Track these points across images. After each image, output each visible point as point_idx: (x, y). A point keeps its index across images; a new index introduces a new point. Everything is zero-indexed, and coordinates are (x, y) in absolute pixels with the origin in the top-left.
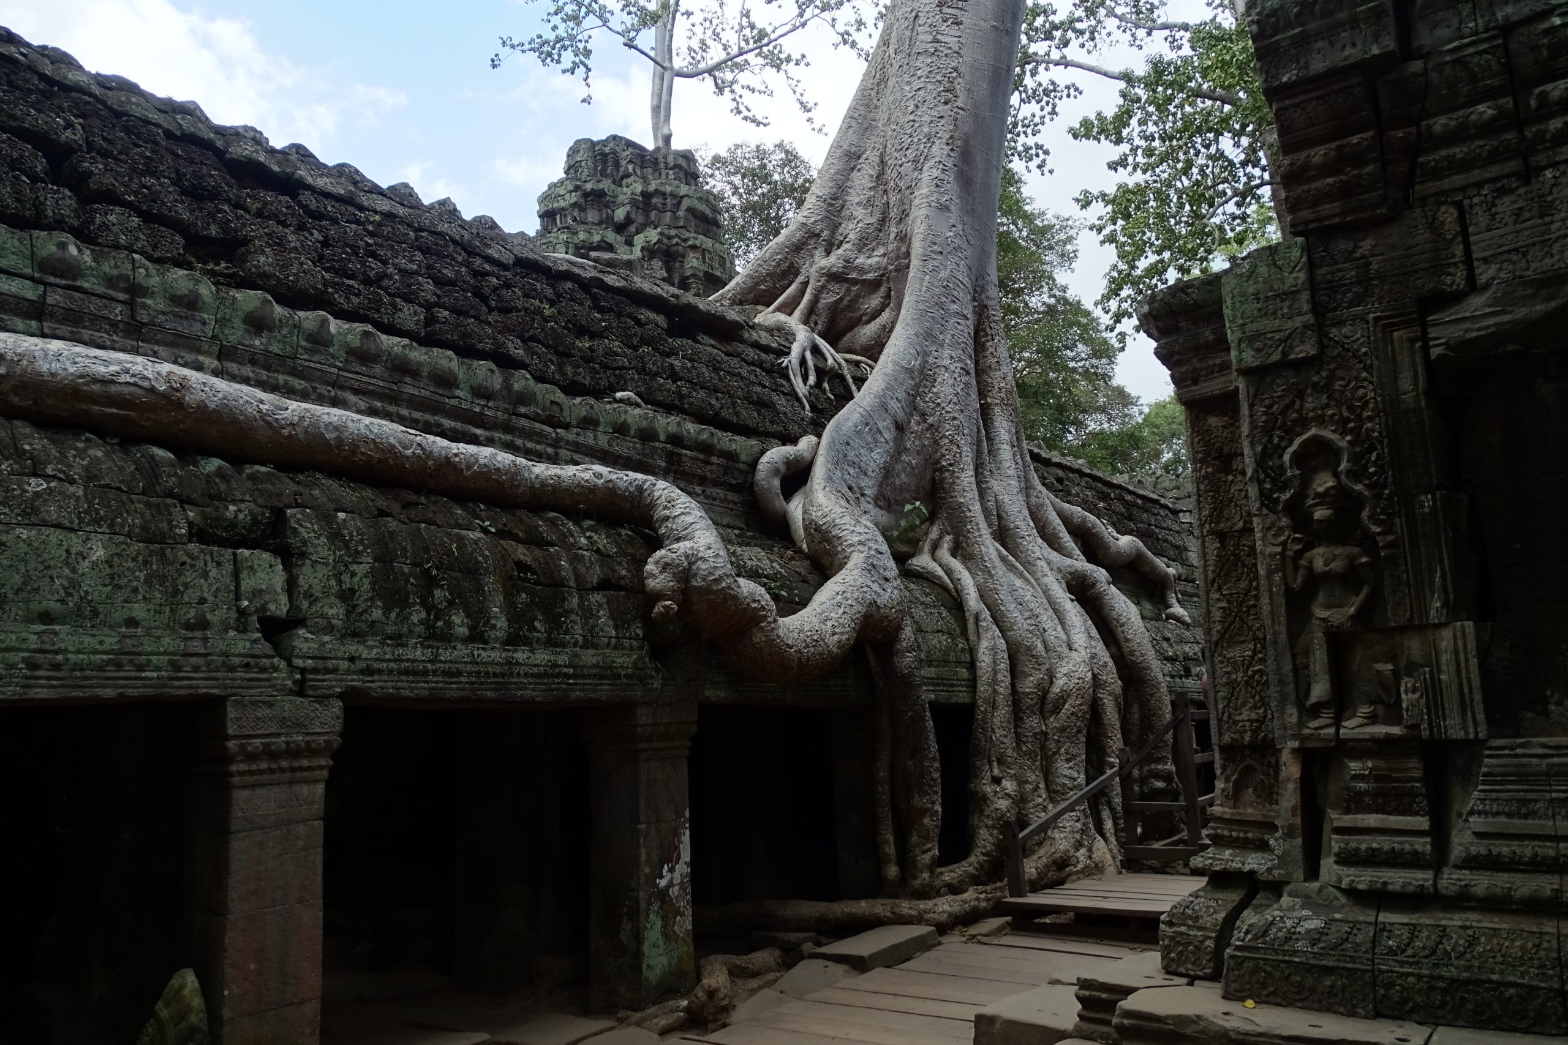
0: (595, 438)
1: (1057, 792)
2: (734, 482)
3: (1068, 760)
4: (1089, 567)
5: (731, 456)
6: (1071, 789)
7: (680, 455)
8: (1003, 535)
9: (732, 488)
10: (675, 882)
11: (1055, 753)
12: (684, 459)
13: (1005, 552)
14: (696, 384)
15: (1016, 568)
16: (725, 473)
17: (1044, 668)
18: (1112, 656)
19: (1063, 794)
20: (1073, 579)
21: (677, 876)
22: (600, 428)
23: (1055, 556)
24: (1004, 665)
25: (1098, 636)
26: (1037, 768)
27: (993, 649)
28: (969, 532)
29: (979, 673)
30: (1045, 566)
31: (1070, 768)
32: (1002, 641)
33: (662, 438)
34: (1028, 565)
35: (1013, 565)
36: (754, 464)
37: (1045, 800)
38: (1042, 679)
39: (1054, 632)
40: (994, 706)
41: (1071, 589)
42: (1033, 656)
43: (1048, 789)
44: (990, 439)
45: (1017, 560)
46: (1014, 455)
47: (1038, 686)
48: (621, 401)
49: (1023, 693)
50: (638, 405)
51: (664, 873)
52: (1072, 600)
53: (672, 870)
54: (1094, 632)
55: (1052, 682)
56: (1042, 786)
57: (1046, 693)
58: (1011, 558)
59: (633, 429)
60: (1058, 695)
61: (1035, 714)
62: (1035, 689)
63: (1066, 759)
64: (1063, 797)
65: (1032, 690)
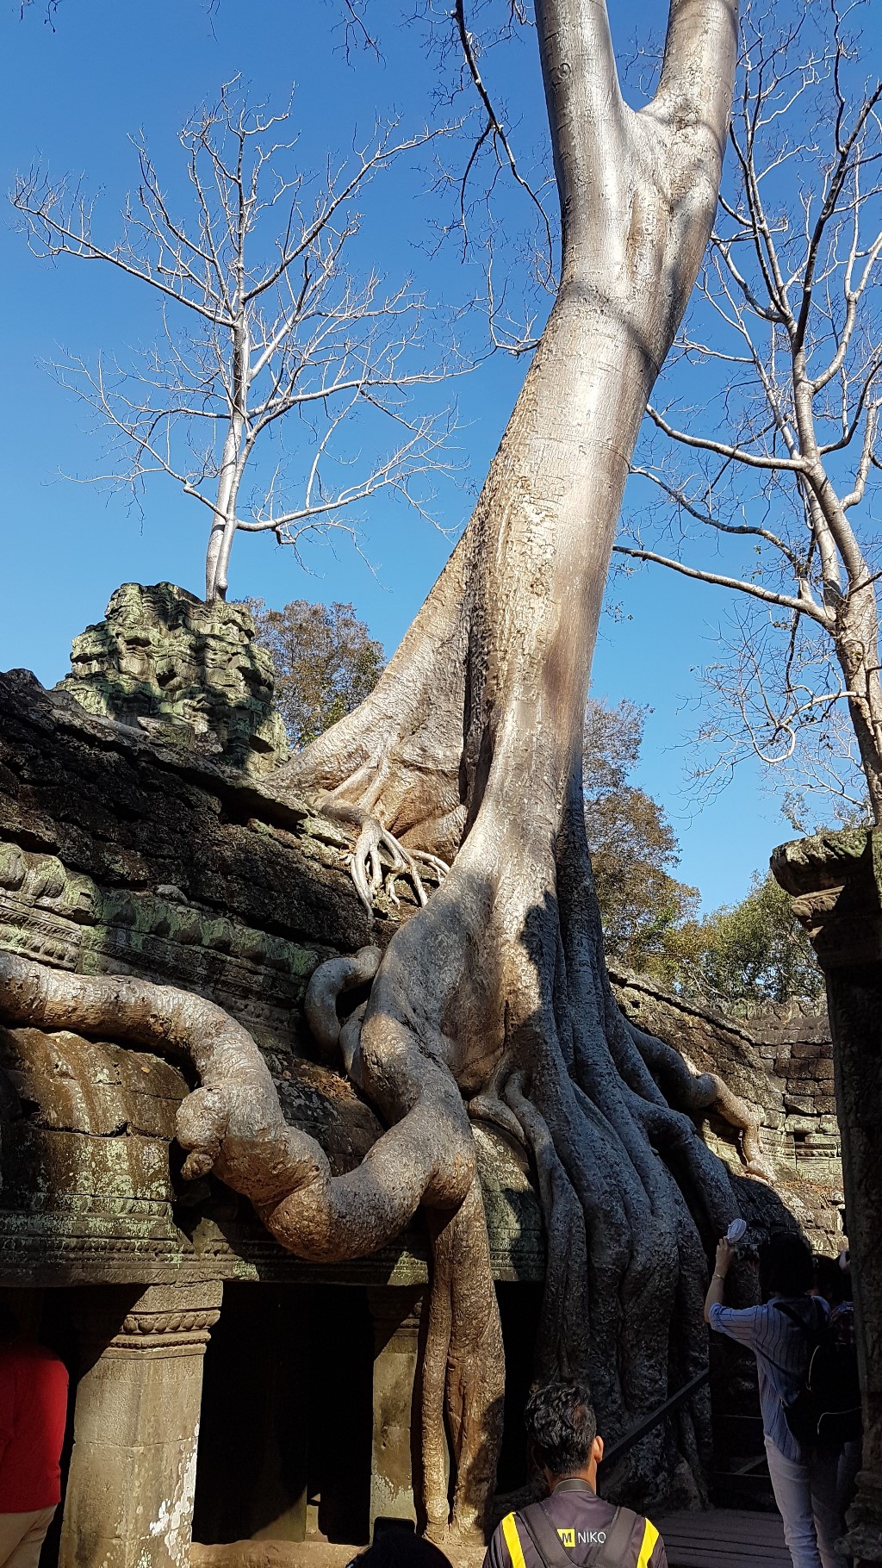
0: (129, 938)
1: (634, 1397)
2: (281, 995)
3: (649, 1357)
4: (674, 1115)
5: (283, 967)
6: (651, 1394)
7: (224, 962)
8: (581, 1071)
9: (280, 1003)
10: (174, 1526)
11: (633, 1347)
12: (228, 967)
13: (582, 1094)
14: (249, 880)
15: (595, 1114)
16: (273, 986)
17: (624, 1238)
18: (697, 1224)
19: (642, 1400)
20: (656, 1128)
21: (176, 1516)
22: (133, 928)
23: (637, 1100)
24: (579, 1235)
25: (682, 1199)
26: (611, 1365)
27: (569, 1214)
28: (543, 1067)
29: (553, 1243)
30: (627, 1111)
31: (651, 1367)
32: (579, 1205)
33: (206, 942)
34: (608, 1111)
35: (590, 1109)
36: (308, 976)
37: (620, 1408)
38: (622, 1253)
39: (638, 1195)
40: (567, 1285)
41: (653, 1141)
42: (612, 1224)
43: (623, 1393)
44: (569, 960)
45: (596, 1104)
46: (595, 978)
47: (618, 1260)
48: (163, 896)
49: (601, 1269)
50: (181, 902)
51: (161, 1516)
52: (655, 1155)
53: (169, 1510)
54: (679, 1195)
55: (632, 1257)
56: (617, 1388)
57: (625, 1270)
58: (588, 1100)
59: (173, 929)
60: (640, 1273)
61: (612, 1296)
62: (613, 1264)
63: (646, 1355)
64: (642, 1404)
65: (610, 1267)
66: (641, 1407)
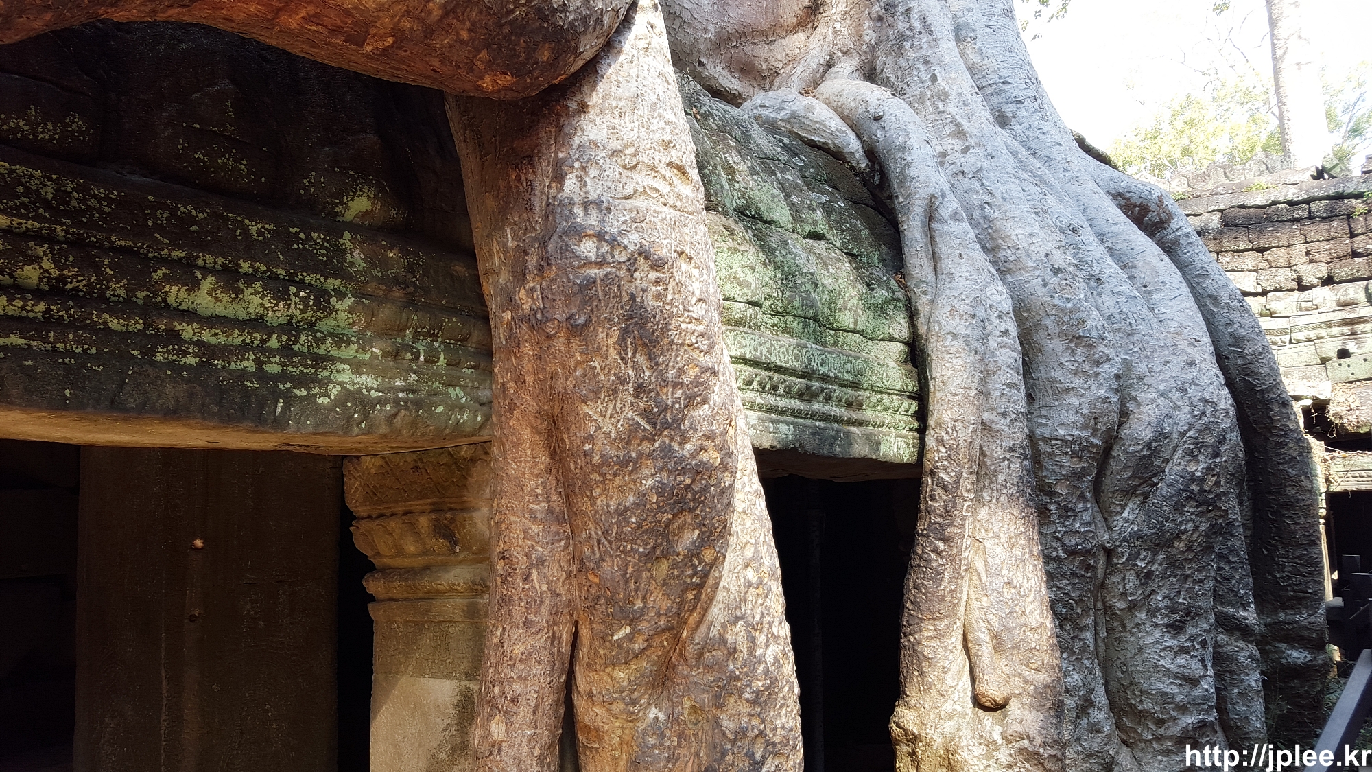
1: (1141, 716)
6: (1183, 709)
11: (1133, 607)
17: (1107, 370)
19: (1160, 723)
24: (1008, 355)
26: (1084, 648)
27: (980, 306)
29: (939, 369)
31: (1182, 650)
32: (1001, 290)
37: (1108, 740)
38: (1106, 400)
40: (980, 470)
42: (1079, 339)
47: (1094, 418)
55: (1124, 414)
56: (1100, 697)
57: (1112, 438)
60: (1148, 445)
61: (1082, 497)
62: (1085, 427)
63: (1168, 626)
64: (1161, 731)
65: (1075, 432)
66: (1158, 739)
